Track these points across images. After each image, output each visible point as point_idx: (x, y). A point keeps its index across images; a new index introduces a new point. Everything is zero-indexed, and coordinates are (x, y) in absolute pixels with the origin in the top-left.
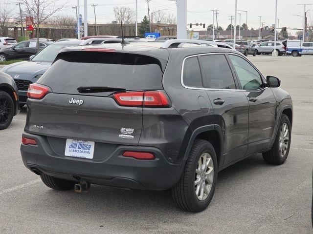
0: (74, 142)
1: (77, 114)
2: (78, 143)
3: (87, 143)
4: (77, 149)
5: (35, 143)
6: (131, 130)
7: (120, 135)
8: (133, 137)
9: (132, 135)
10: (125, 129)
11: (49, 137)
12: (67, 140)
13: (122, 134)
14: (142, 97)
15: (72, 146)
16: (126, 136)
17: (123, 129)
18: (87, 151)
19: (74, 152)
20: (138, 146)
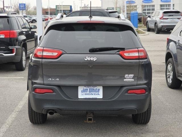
0: (85, 88)
1: (91, 68)
2: (89, 89)
3: (96, 88)
4: (88, 93)
5: (52, 92)
6: (132, 75)
7: (124, 80)
8: (133, 80)
9: (132, 78)
10: (128, 75)
11: (61, 86)
12: (79, 87)
13: (126, 78)
14: (138, 53)
15: (84, 91)
16: (129, 79)
17: (126, 75)
18: (97, 93)
19: (86, 95)
20: (137, 85)
